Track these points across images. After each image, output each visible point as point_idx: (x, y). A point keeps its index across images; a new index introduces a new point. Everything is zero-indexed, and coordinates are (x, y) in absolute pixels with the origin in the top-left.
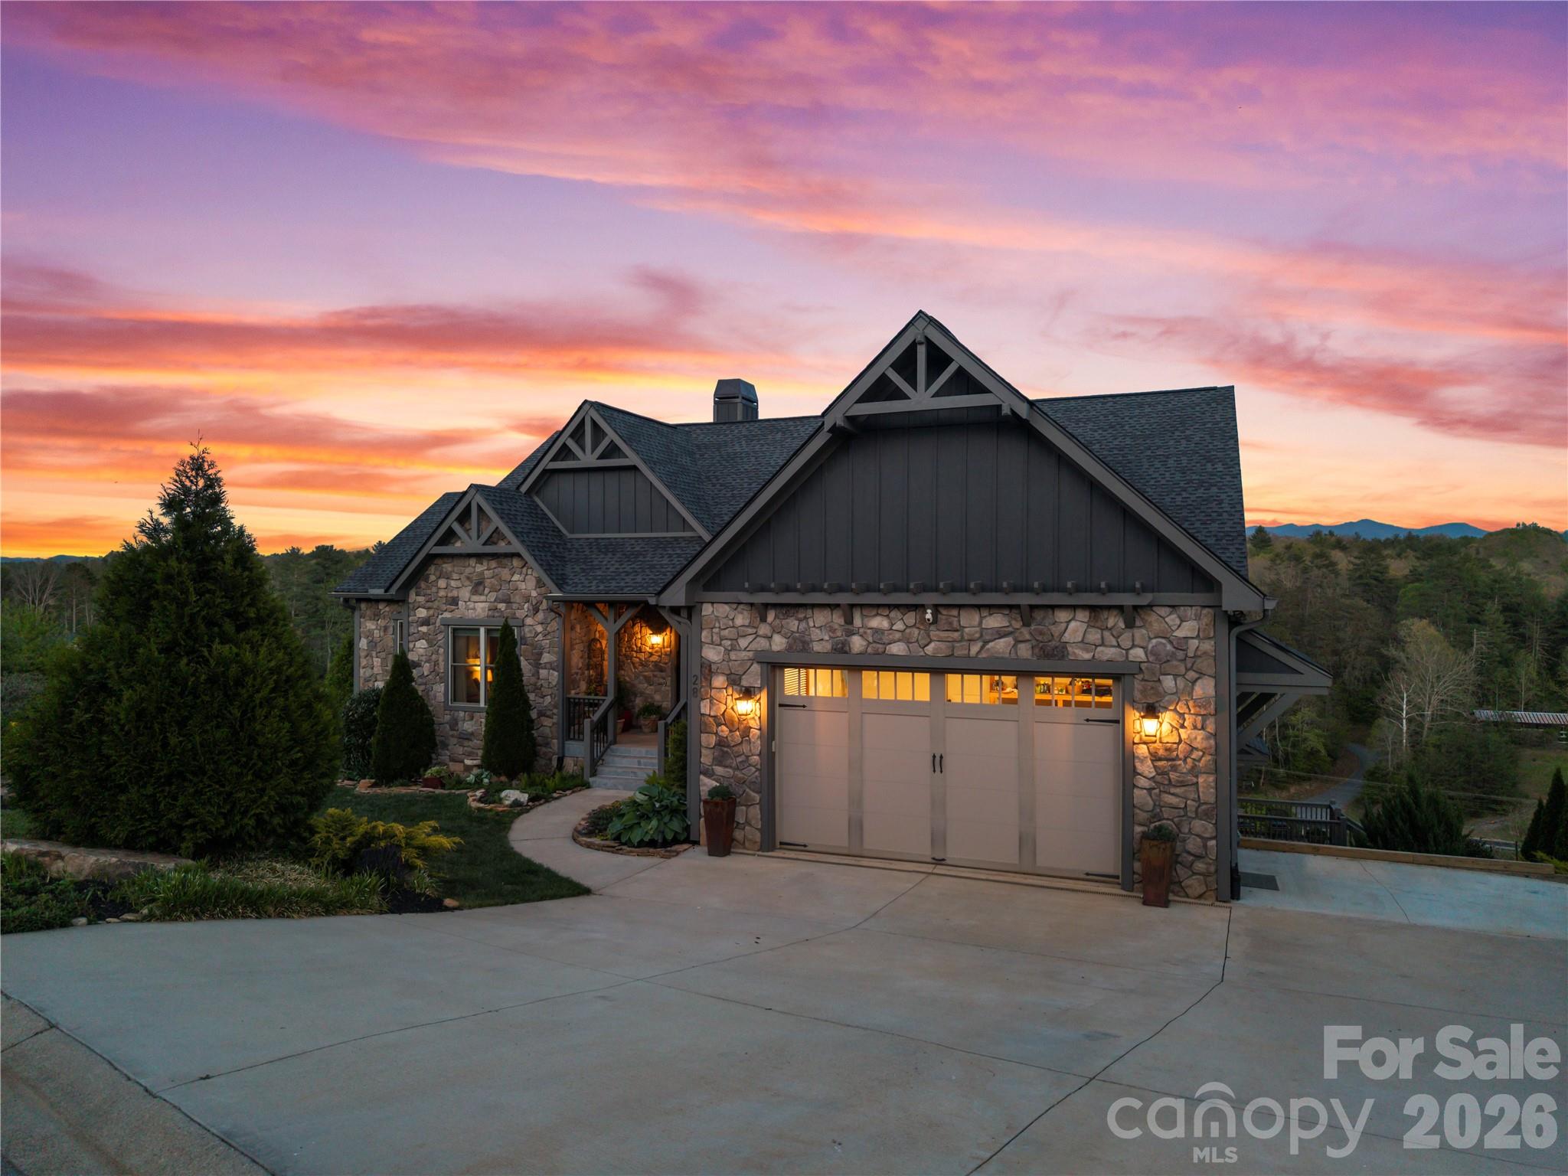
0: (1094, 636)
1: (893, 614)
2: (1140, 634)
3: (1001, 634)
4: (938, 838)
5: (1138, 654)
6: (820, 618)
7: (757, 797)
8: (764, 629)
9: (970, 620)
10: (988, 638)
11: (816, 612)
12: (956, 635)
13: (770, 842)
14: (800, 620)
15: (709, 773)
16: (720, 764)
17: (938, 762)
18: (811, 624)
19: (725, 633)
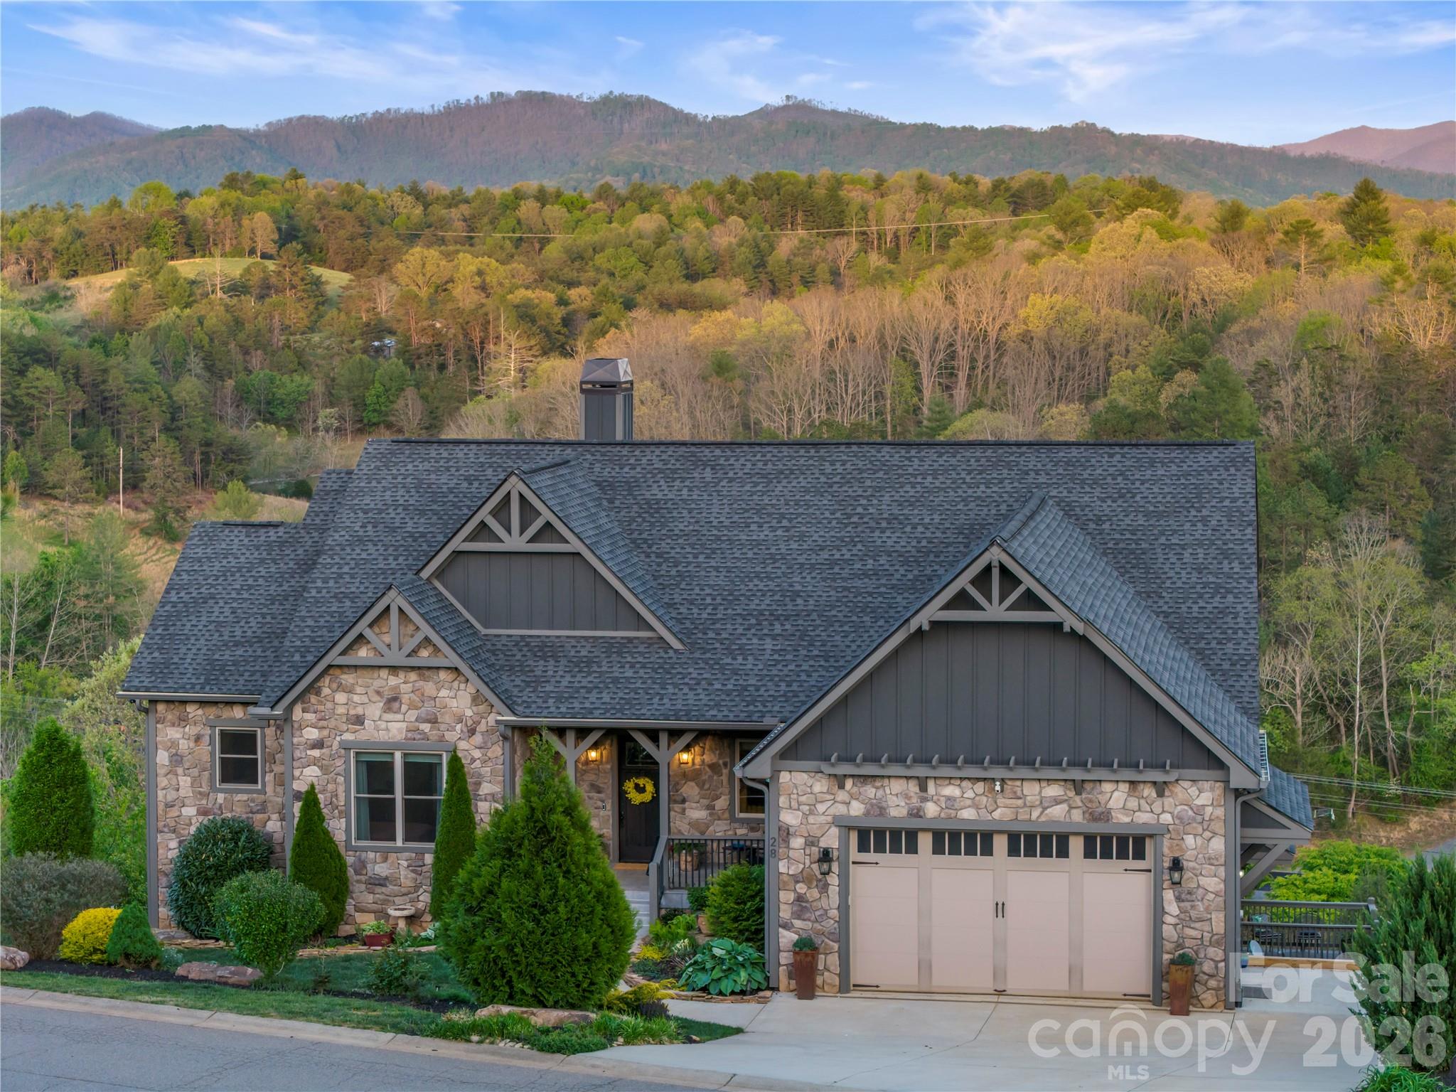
0: (1133, 803)
1: (965, 783)
2: (1168, 801)
3: (1057, 801)
4: (999, 972)
5: (1166, 818)
6: (897, 786)
7: (836, 946)
8: (842, 796)
9: (1031, 790)
10: (1046, 805)
11: (892, 781)
12: (1020, 802)
13: (845, 986)
14: (877, 788)
15: (786, 926)
16: (799, 918)
17: (1000, 909)
18: (888, 791)
19: (803, 799)
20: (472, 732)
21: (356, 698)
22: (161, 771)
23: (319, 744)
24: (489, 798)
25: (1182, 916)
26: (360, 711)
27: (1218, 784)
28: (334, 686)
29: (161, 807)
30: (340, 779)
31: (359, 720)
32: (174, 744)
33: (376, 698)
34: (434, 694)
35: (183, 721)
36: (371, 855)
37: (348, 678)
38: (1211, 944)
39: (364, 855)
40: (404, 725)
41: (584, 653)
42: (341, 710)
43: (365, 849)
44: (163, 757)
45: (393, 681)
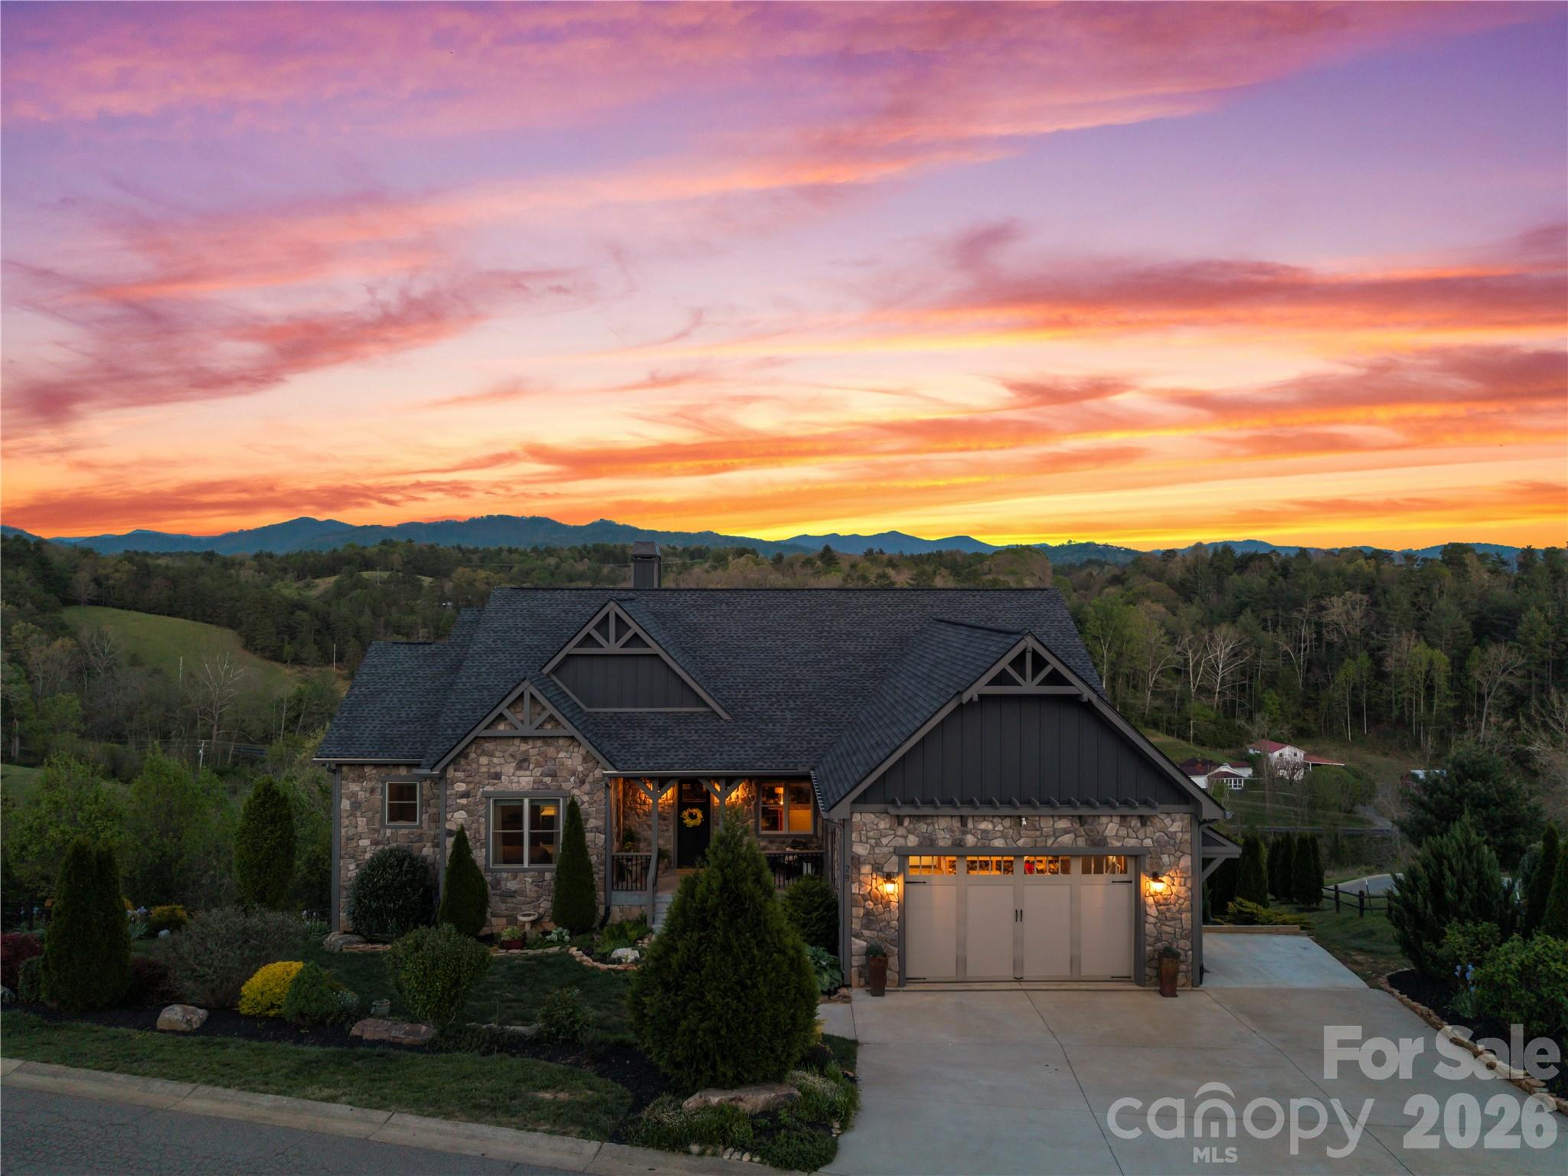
0: (1123, 832)
1: (995, 820)
2: (1149, 830)
3: (1066, 832)
4: (1018, 964)
5: (1148, 842)
6: (943, 823)
7: (896, 950)
8: (901, 831)
9: (1046, 824)
10: (1057, 834)
11: (940, 818)
12: (1038, 833)
13: (904, 980)
14: (928, 824)
15: (858, 936)
16: (867, 928)
17: (1019, 915)
18: (937, 827)
19: (871, 834)
20: (582, 782)
21: (495, 760)
22: (344, 815)
23: (465, 795)
24: (595, 830)
25: (1160, 916)
26: (498, 769)
27: (1186, 816)
28: (479, 751)
29: (343, 840)
30: (483, 820)
31: (497, 776)
32: (354, 794)
33: (511, 760)
34: (554, 755)
35: (361, 778)
36: (505, 875)
37: (489, 746)
38: (1182, 938)
39: (499, 875)
40: (531, 779)
41: (660, 723)
42: (484, 769)
43: (501, 871)
44: (345, 804)
45: (524, 747)
